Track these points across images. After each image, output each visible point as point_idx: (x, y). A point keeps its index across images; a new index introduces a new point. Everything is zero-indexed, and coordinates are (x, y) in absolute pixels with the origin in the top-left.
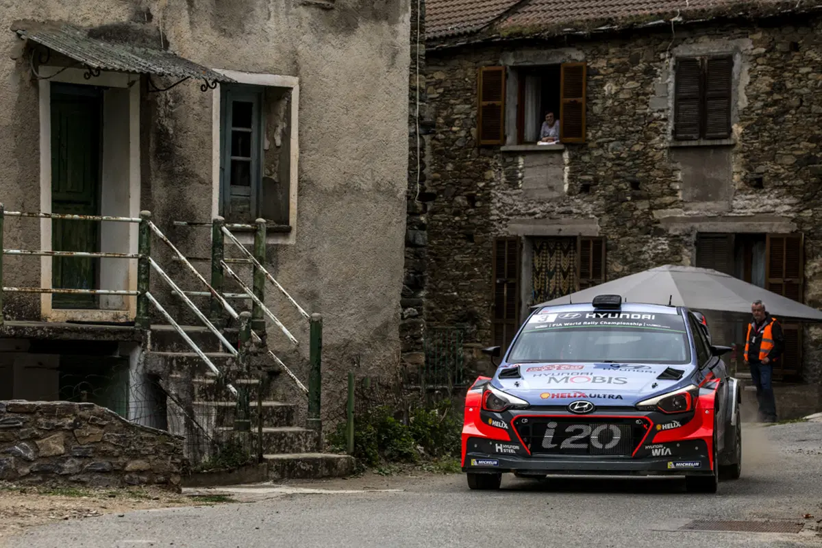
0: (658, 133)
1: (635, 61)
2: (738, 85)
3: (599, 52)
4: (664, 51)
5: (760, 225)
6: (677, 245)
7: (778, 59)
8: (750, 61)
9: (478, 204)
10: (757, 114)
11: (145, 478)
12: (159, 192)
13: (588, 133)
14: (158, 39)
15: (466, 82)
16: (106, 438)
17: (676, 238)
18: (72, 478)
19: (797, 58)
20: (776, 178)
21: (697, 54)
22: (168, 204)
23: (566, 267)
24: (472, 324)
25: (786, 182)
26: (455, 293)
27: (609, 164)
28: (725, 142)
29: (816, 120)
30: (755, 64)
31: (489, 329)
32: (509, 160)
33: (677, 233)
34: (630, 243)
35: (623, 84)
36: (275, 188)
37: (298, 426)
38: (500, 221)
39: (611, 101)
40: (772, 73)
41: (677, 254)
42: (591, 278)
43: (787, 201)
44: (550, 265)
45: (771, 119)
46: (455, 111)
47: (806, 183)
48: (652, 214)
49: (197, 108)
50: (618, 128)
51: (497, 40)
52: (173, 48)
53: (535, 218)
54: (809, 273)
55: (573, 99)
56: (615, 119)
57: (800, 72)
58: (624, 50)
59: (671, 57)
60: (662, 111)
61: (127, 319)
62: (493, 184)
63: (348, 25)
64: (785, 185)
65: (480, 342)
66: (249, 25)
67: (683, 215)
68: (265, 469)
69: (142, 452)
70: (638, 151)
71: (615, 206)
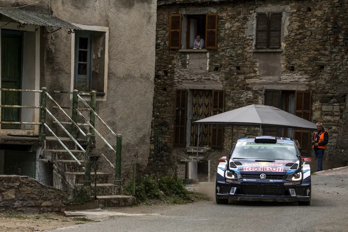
0: (249, 46)
1: (239, 14)
2: (284, 26)
3: (223, 9)
4: (252, 10)
5: (293, 87)
6: (256, 94)
7: (302, 15)
8: (290, 15)
9: (169, 75)
10: (292, 39)
11: (50, 210)
12: (48, 78)
13: (218, 45)
14: (48, 10)
15: (164, 21)
16: (33, 191)
17: (256, 92)
18: (18, 209)
19: (310, 14)
20: (300, 67)
21: (266, 11)
22: (52, 83)
23: (207, 103)
24: (165, 127)
25: (304, 68)
26: (158, 114)
27: (227, 59)
28: (278, 50)
29: (318, 42)
30: (292, 17)
31: (173, 130)
32: (183, 56)
33: (256, 89)
34: (235, 93)
35: (233, 23)
36: (98, 76)
37: (111, 183)
38: (178, 82)
39: (228, 31)
40: (299, 21)
41: (256, 99)
42: (218, 108)
43: (305, 77)
44: (200, 102)
45: (298, 41)
46: (159, 33)
47: (313, 69)
48: (245, 81)
49: (65, 40)
50: (231, 43)
51: (178, 3)
52: (55, 14)
53: (194, 81)
54: (314, 108)
55: (211, 30)
56: (230, 39)
57: (311, 20)
58: (234, 9)
59: (255, 12)
60: (251, 36)
61: (33, 134)
62: (176, 66)
63: (130, 4)
64: (304, 70)
65: (169, 135)
66: (88, 4)
67: (259, 82)
68: (98, 203)
69: (49, 198)
70: (240, 53)
71: (229, 77)
